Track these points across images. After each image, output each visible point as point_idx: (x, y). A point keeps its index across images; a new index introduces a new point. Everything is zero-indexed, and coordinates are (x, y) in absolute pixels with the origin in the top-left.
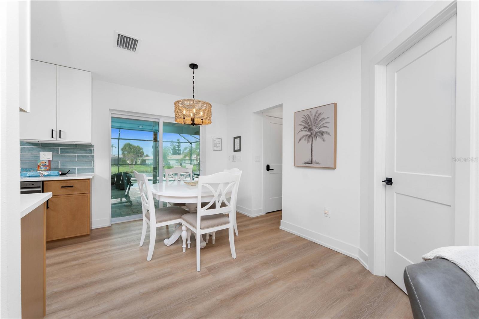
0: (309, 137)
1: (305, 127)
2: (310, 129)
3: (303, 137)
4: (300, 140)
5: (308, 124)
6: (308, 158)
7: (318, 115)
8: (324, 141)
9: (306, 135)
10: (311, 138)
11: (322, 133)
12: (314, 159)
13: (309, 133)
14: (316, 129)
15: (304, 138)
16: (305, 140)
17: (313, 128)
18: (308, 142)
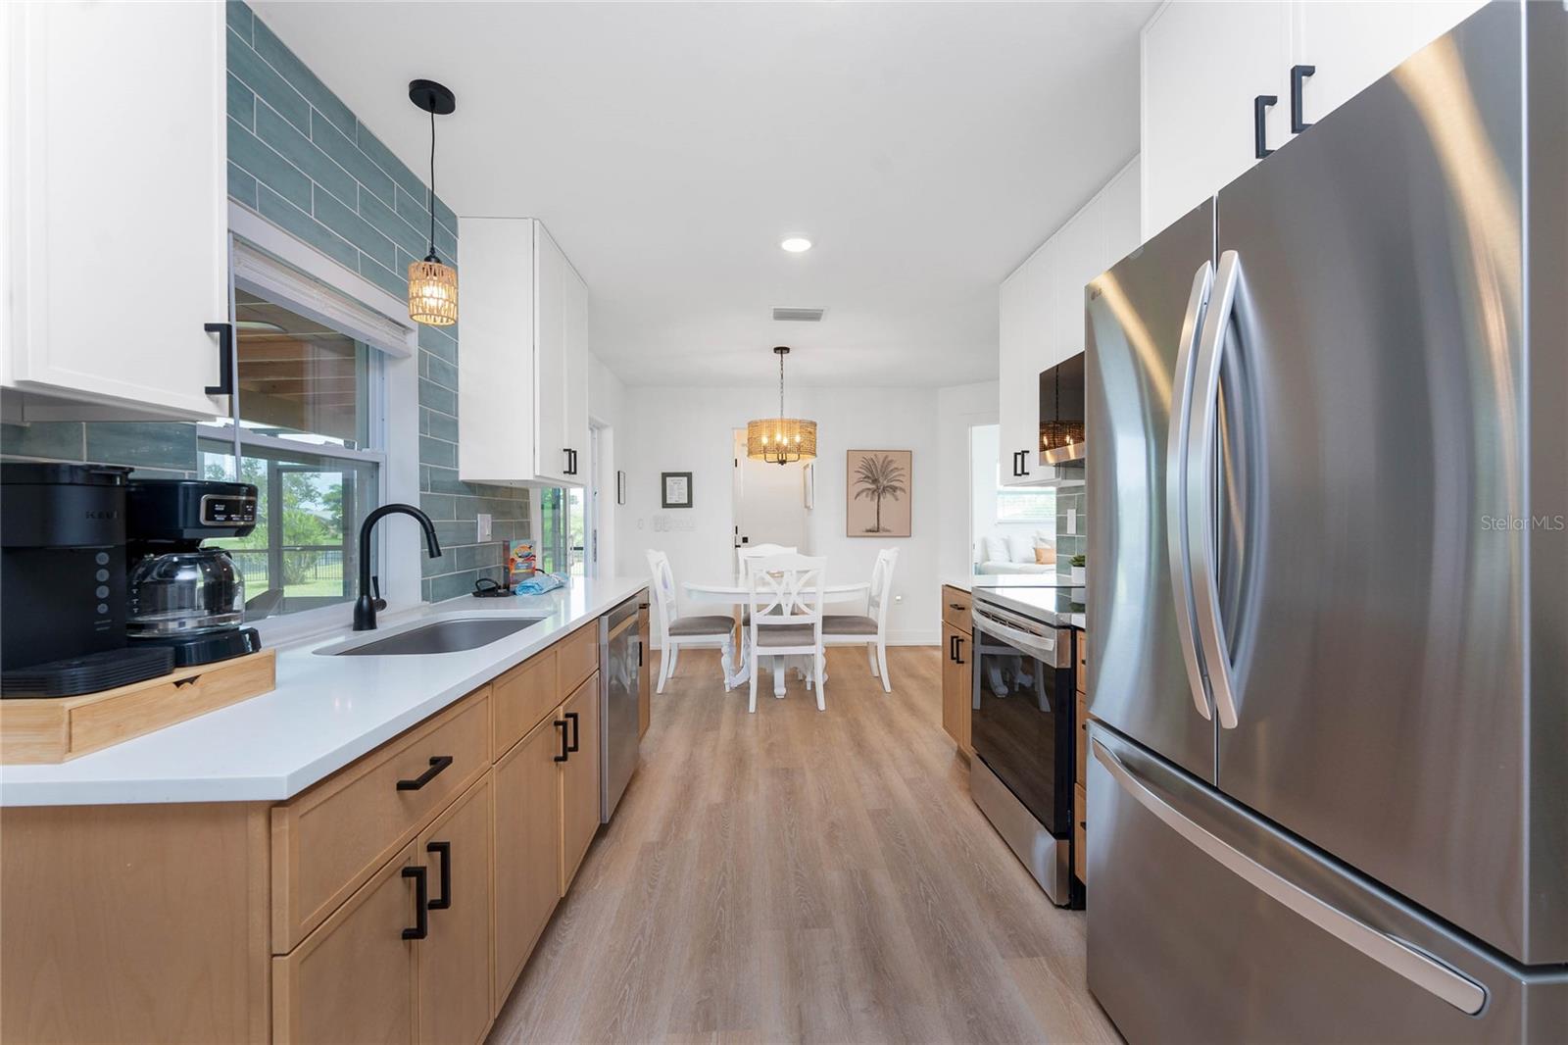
0: (873, 492)
1: (869, 477)
2: (875, 481)
3: (862, 491)
4: (858, 495)
5: (872, 472)
6: (873, 524)
7: (887, 462)
8: (897, 499)
9: (869, 489)
10: (876, 494)
11: (894, 489)
12: (882, 525)
13: (873, 486)
14: (885, 482)
15: (864, 494)
16: (867, 496)
17: (881, 480)
18: (872, 499)
